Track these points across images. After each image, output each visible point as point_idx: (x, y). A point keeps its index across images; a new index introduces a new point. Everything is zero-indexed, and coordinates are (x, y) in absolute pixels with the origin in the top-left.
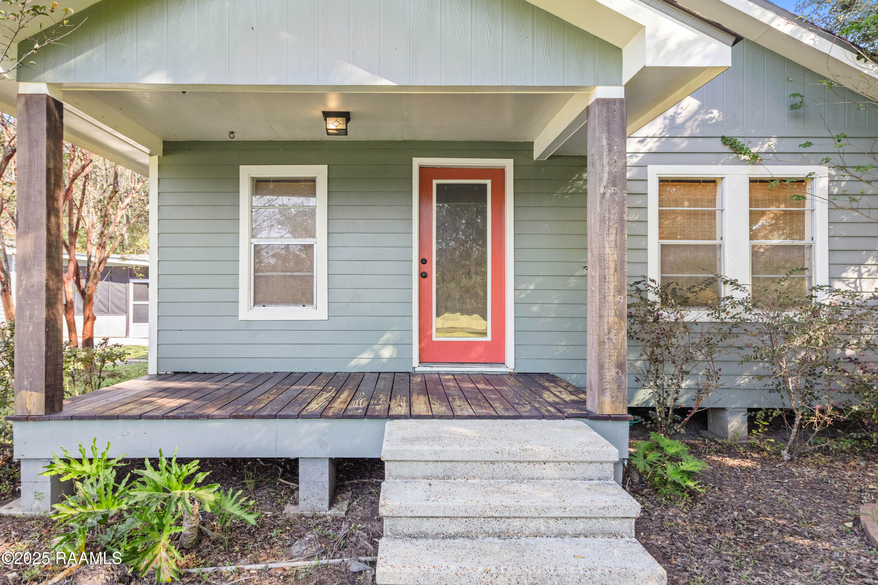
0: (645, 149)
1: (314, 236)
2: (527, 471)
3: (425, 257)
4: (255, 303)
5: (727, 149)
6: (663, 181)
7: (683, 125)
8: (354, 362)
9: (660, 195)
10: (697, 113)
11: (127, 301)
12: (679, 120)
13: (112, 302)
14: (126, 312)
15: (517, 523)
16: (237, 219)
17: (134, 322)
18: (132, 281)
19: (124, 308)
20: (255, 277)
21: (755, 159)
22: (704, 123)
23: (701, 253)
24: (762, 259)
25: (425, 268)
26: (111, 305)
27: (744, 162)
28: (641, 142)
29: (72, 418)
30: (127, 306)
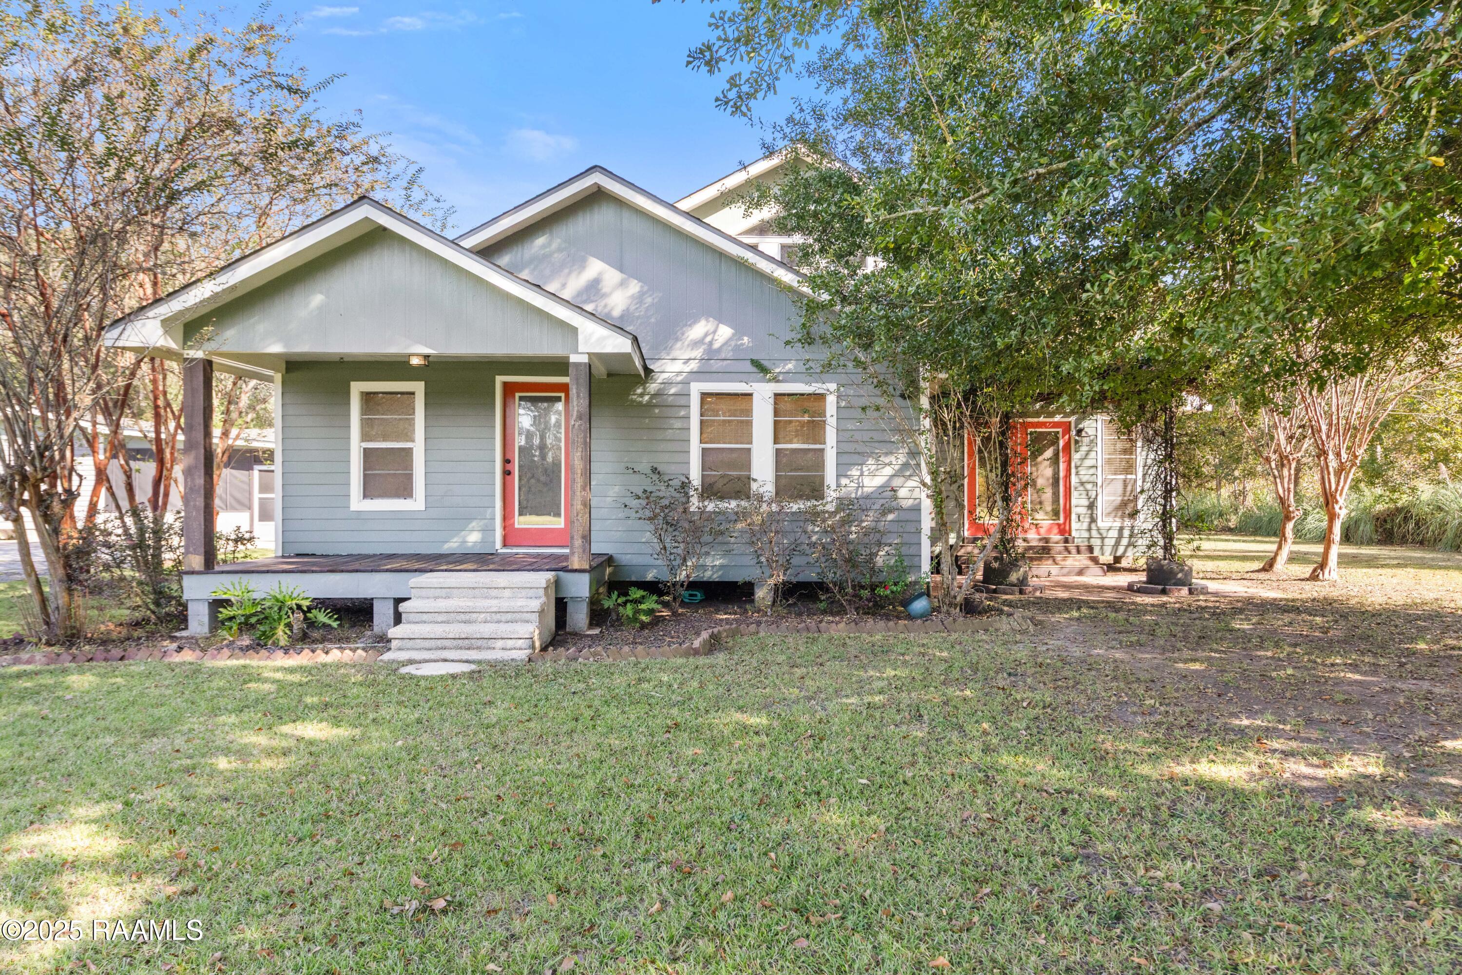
0: (688, 369)
1: (413, 441)
2: (494, 593)
3: (508, 457)
4: (365, 497)
5: (755, 369)
6: (704, 396)
7: (719, 350)
8: (446, 546)
9: (701, 408)
10: (730, 339)
11: (250, 493)
12: (716, 345)
13: (232, 496)
14: (250, 508)
15: (474, 615)
16: (349, 427)
17: (261, 520)
18: (257, 468)
19: (246, 502)
20: (365, 475)
21: (775, 380)
22: (737, 348)
23: (734, 455)
24: (784, 460)
25: (508, 467)
26: (229, 499)
27: (769, 381)
28: (685, 363)
29: (222, 572)
30: (250, 499)
